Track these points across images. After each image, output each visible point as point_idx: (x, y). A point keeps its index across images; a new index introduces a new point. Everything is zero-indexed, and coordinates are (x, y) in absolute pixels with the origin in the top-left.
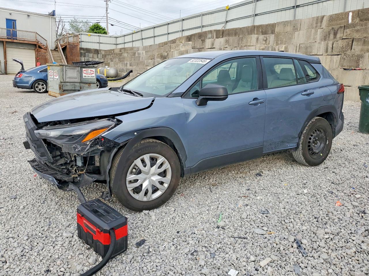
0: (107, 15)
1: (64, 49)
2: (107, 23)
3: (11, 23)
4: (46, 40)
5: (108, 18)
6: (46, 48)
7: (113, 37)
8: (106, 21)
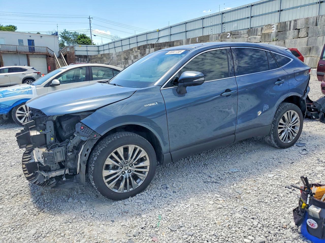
0: (90, 29)
3: (31, 42)
4: (53, 52)
5: (92, 31)
6: (54, 56)
7: (96, 47)
8: (90, 33)
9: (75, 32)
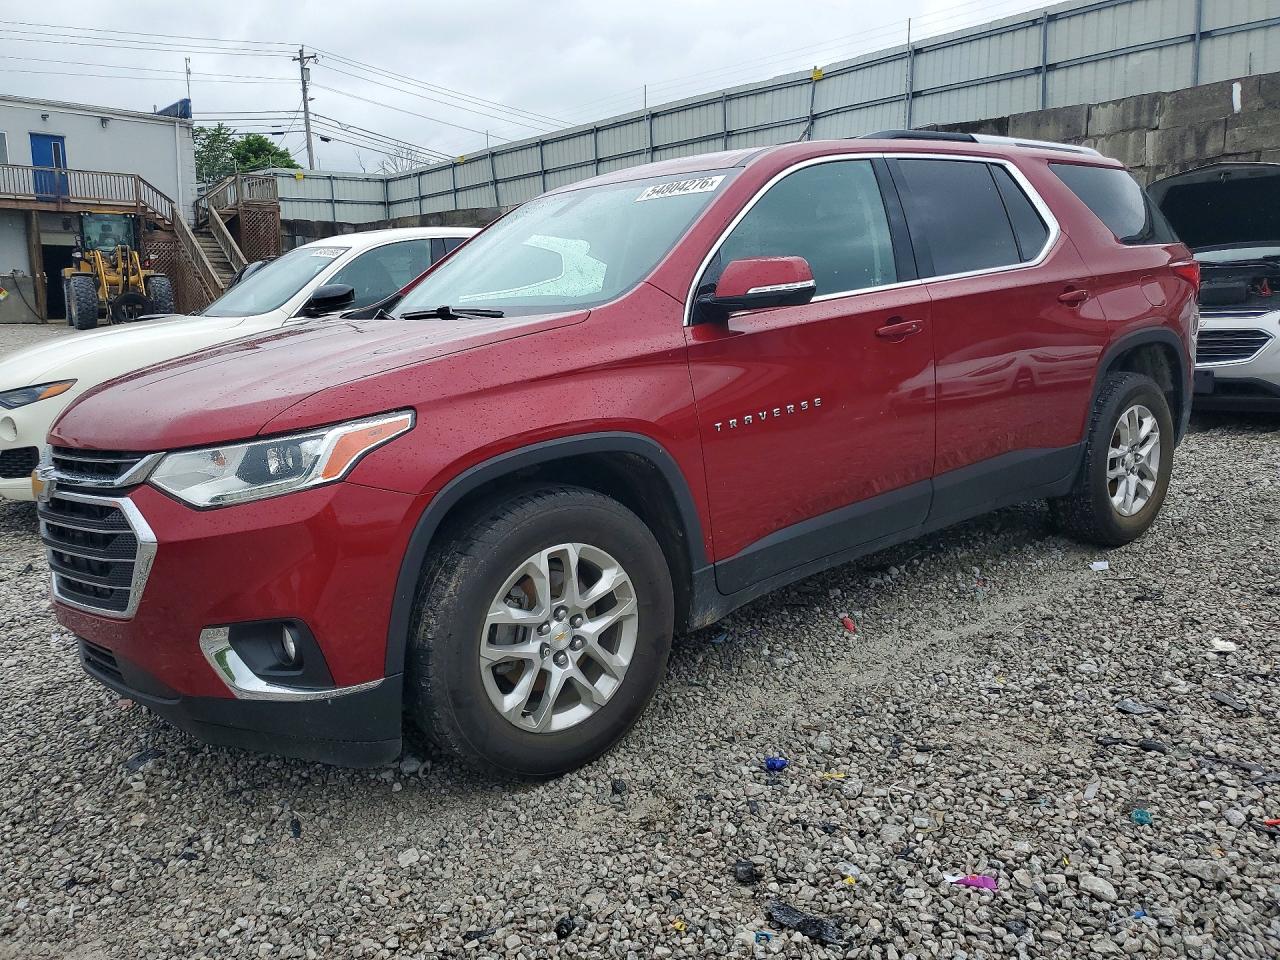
0: (306, 106)
1: (233, 224)
2: (308, 130)
3: (47, 148)
4: (170, 201)
5: (311, 117)
6: (172, 225)
7: (375, 181)
9: (220, 127)
